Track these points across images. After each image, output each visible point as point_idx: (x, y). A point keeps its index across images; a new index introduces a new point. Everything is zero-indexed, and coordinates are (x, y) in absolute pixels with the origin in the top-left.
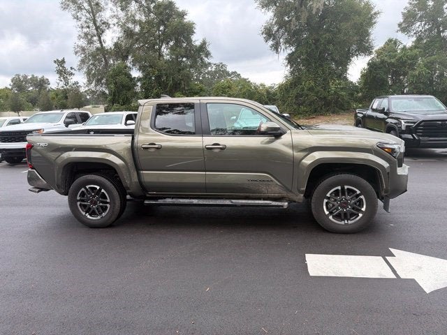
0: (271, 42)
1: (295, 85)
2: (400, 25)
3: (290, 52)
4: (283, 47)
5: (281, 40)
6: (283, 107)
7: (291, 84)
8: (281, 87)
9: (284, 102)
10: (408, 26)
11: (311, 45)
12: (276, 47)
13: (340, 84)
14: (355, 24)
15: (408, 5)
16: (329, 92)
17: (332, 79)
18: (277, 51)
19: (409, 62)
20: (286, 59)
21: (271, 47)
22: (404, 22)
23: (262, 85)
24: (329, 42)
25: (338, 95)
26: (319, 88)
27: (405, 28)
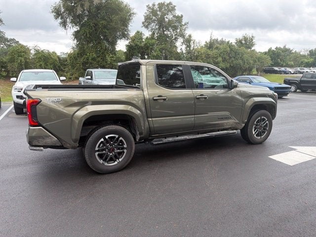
0: (59, 20)
1: (81, 55)
2: (143, 23)
3: (76, 30)
4: (70, 25)
5: (68, 20)
6: (73, 71)
7: (78, 54)
8: (70, 55)
9: (73, 67)
10: (148, 25)
11: (92, 27)
12: (64, 24)
13: (113, 57)
14: (121, 17)
15: (147, 11)
16: (106, 62)
17: (107, 53)
18: (65, 27)
19: (151, 47)
20: (73, 35)
21: (60, 24)
22: (145, 21)
23: (54, 52)
24: (105, 27)
25: (112, 65)
26: (99, 59)
27: (146, 25)
